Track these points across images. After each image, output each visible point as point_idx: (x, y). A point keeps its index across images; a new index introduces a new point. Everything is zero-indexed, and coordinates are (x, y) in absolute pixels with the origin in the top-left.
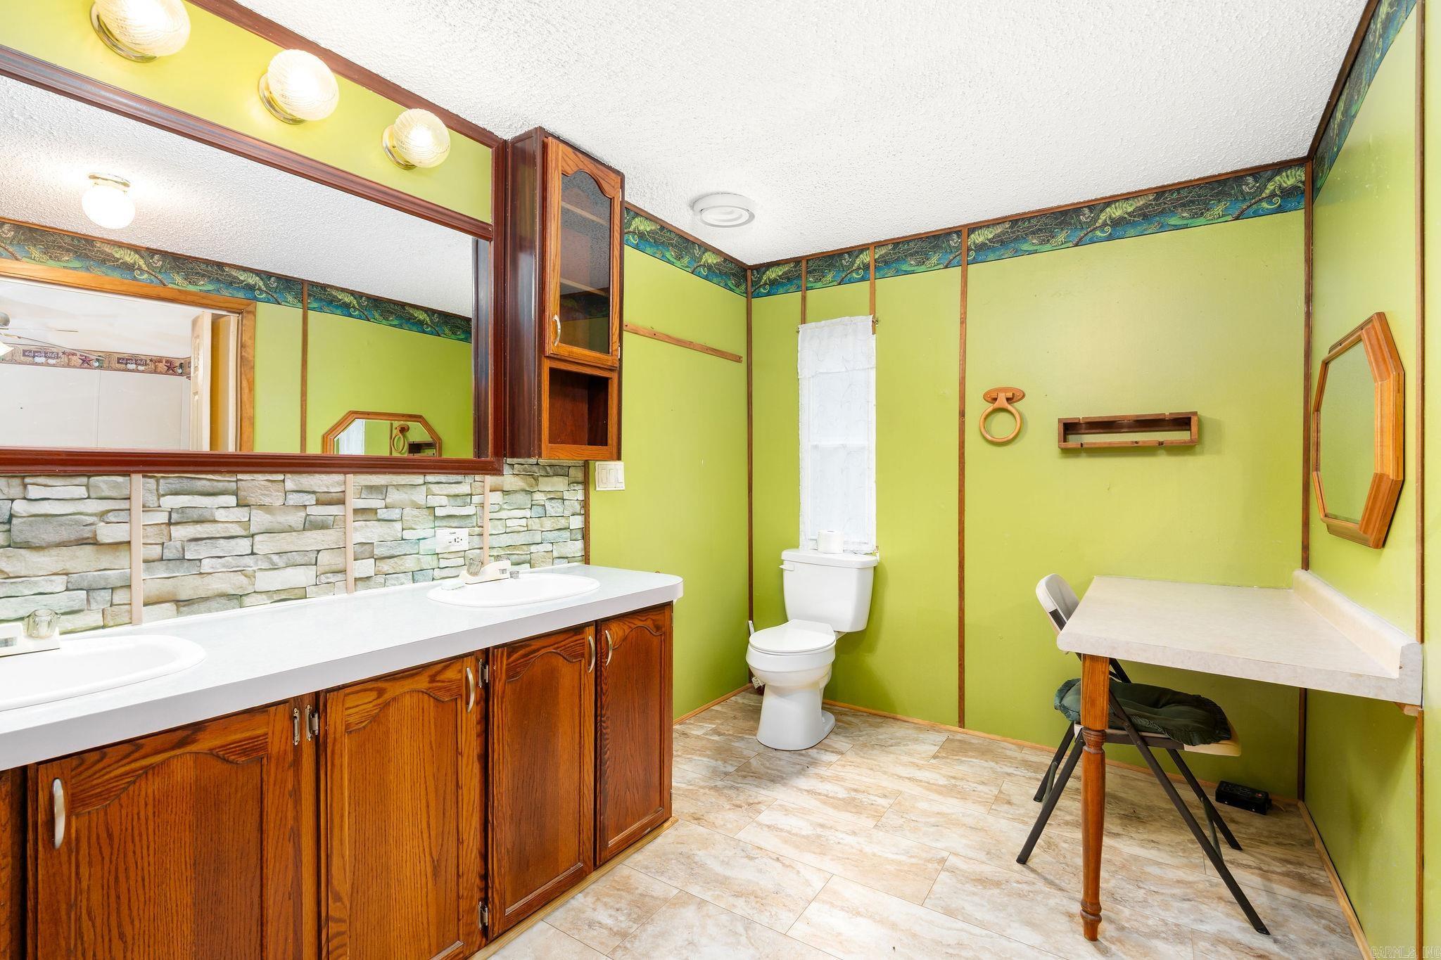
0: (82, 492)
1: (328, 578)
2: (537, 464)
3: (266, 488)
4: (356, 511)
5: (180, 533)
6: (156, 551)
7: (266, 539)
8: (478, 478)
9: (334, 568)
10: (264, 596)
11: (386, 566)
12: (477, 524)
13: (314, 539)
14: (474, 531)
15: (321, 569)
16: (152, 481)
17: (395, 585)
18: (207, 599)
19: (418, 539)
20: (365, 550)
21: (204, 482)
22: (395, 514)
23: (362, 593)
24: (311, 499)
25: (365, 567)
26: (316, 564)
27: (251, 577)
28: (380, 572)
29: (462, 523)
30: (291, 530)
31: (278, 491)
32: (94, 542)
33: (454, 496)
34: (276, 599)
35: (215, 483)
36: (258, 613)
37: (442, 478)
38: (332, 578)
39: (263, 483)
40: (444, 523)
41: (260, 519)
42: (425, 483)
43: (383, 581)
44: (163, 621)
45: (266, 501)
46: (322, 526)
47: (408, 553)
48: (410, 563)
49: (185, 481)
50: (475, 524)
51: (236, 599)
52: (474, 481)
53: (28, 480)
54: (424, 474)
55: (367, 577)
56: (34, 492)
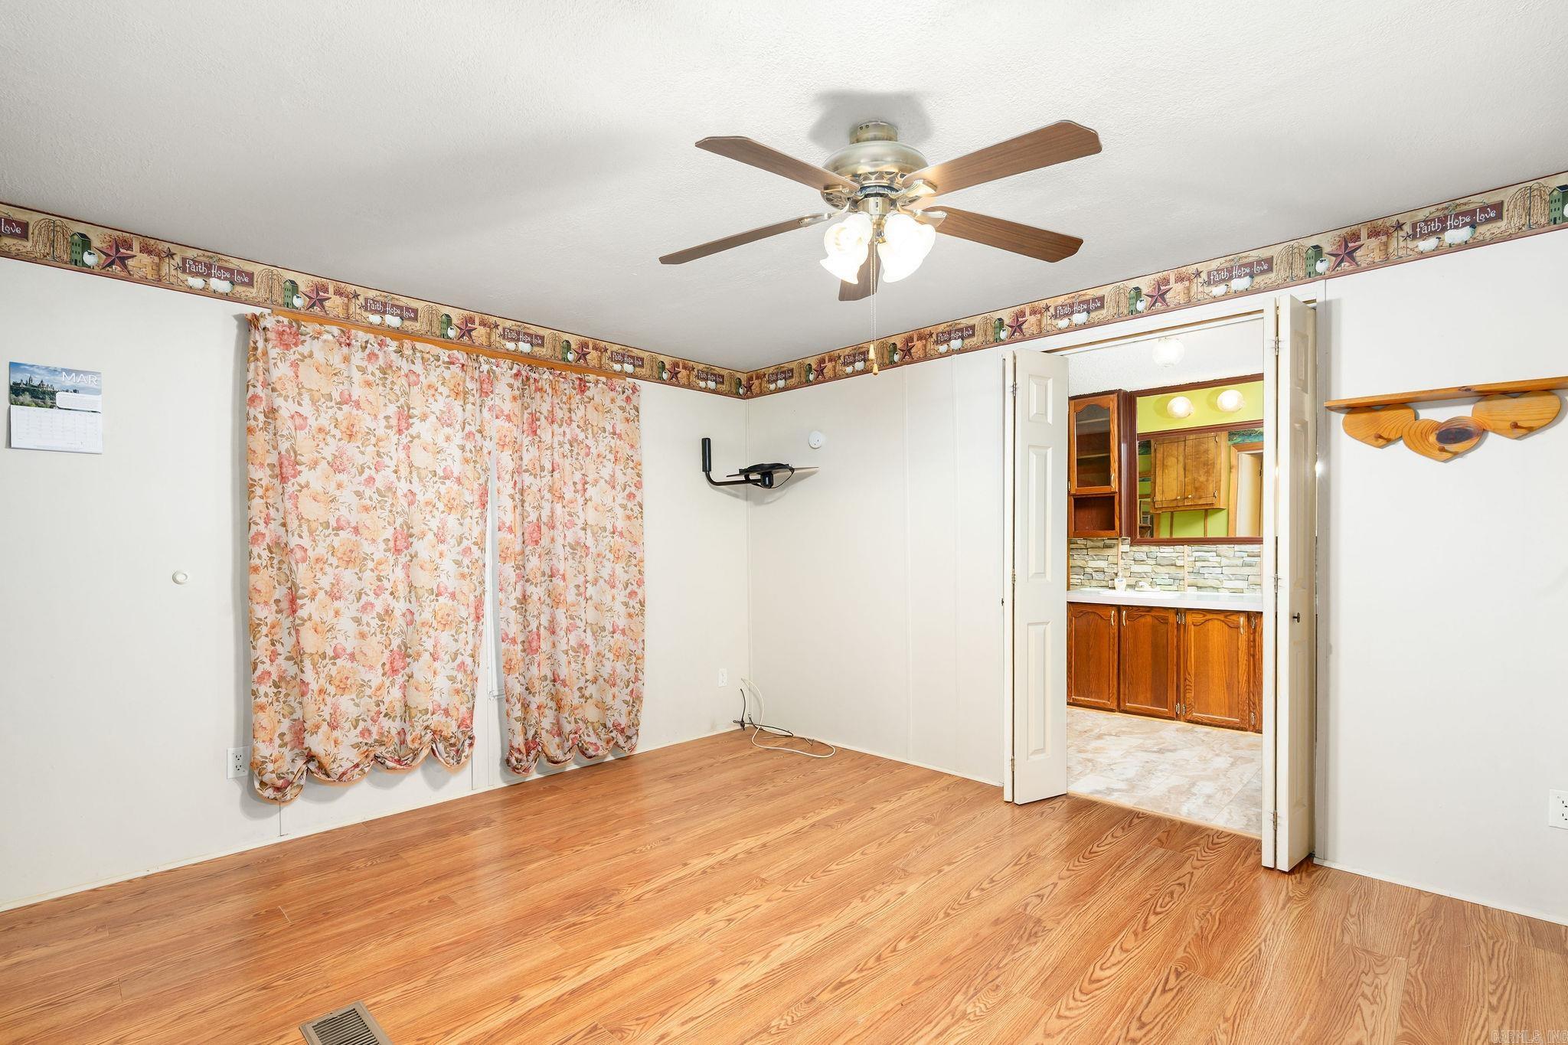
0: (1172, 550)
3: (1227, 550)
5: (1199, 564)
6: (1191, 570)
9: (1255, 583)
13: (1247, 571)
15: (1250, 583)
16: (1190, 547)
21: (1205, 547)
24: (1245, 554)
26: (1248, 581)
30: (1237, 566)
31: (1232, 551)
32: (1174, 565)
35: (1209, 548)
38: (1255, 587)
41: (1224, 561)
45: (1227, 554)
46: (1250, 565)
49: (1200, 547)
53: (1160, 547)
56: (1164, 550)
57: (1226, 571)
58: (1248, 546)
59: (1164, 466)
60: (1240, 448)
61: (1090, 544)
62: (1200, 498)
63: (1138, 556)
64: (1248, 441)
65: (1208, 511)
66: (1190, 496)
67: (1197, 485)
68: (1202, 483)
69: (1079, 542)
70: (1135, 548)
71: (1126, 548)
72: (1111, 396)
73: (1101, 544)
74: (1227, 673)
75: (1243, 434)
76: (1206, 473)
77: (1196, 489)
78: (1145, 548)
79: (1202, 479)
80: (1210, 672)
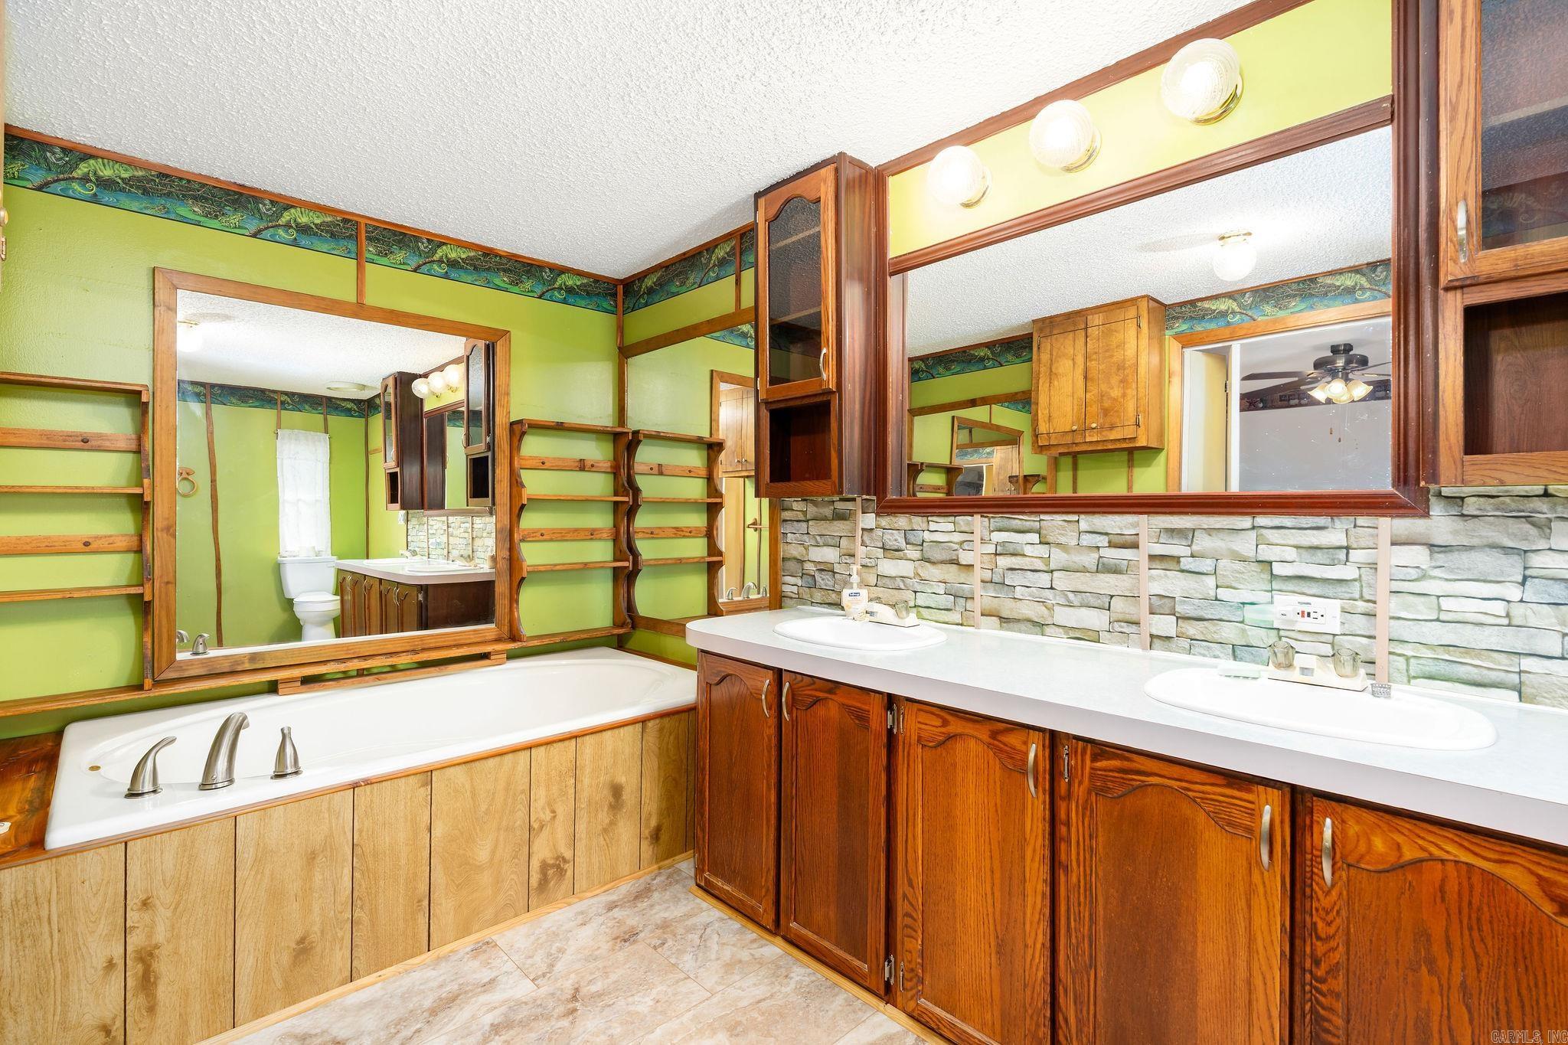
0: (951, 527)
1: (1122, 627)
2: (1546, 494)
3: (1063, 528)
4: (1152, 557)
5: (1004, 562)
6: (987, 575)
7: (1063, 576)
8: (1362, 521)
9: (1128, 617)
10: (1061, 630)
11: (1192, 629)
12: (1362, 597)
13: (1107, 583)
14: (1356, 606)
15: (1114, 617)
16: (986, 519)
17: (1204, 655)
18: (1018, 621)
19: (1243, 604)
20: (1163, 605)
21: (1017, 521)
22: (1206, 565)
23: (1158, 654)
24: (1103, 541)
25: (1165, 625)
26: (1109, 610)
27: (1050, 609)
28: (1183, 633)
29: (1329, 590)
30: (1084, 570)
31: (1073, 531)
32: (955, 562)
33: (1311, 548)
34: (1072, 635)
35: (1024, 523)
36: (1056, 643)
37: (1287, 521)
38: (1127, 629)
39: (1061, 523)
40: (1290, 586)
41: (1058, 557)
42: (1254, 528)
43: (1188, 647)
44: (989, 631)
45: (1062, 540)
46: (1115, 570)
47: (1224, 618)
48: (1229, 633)
49: (1006, 520)
50: (1357, 596)
51: (1039, 626)
52: (1355, 526)
53: (930, 518)
54: (1254, 515)
55: (1166, 637)
56: (933, 526)
57: (1062, 581)
58: (1110, 517)
59: (1052, 375)
60: (1187, 341)
61: (812, 510)
62: (1112, 428)
63: (896, 539)
64: (1199, 328)
65: (1134, 454)
66: (1094, 425)
67: (1106, 404)
68: (1115, 400)
69: (795, 506)
70: (885, 521)
71: (869, 520)
72: (823, 171)
73: (827, 511)
74: (998, 906)
75: (1191, 317)
76: (1122, 381)
77: (1106, 412)
78: (902, 521)
79: (1116, 393)
80: (959, 889)
